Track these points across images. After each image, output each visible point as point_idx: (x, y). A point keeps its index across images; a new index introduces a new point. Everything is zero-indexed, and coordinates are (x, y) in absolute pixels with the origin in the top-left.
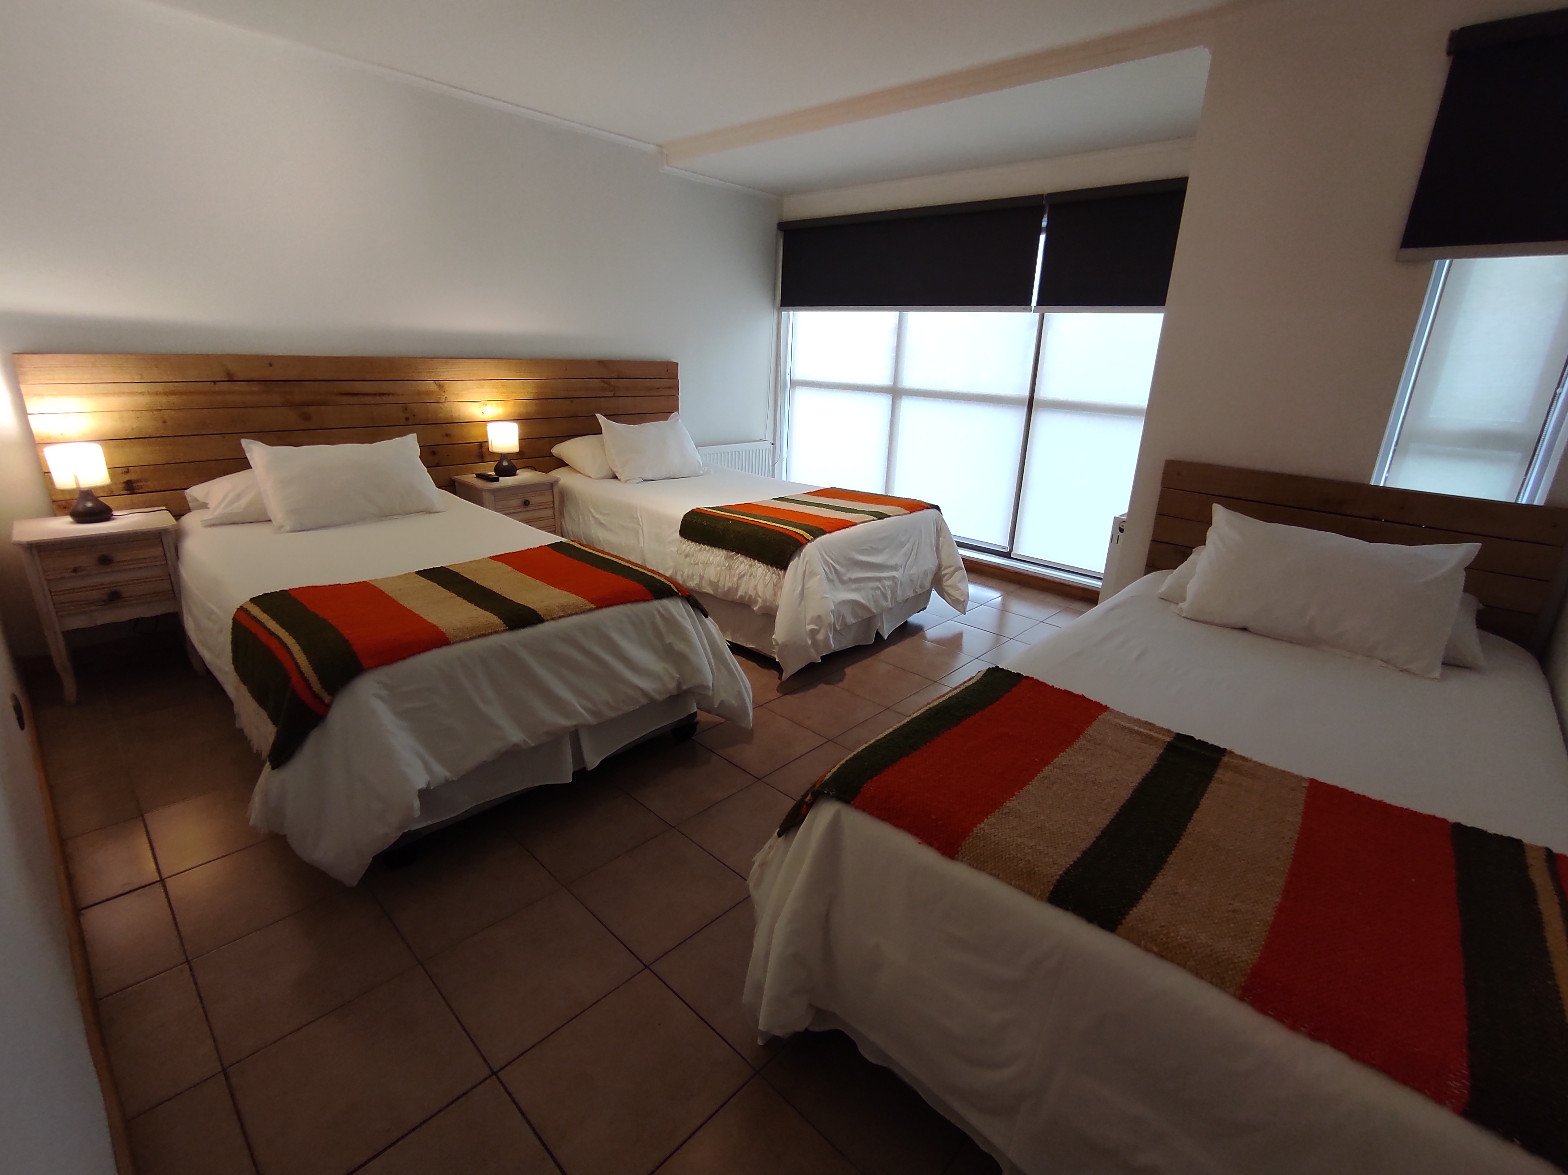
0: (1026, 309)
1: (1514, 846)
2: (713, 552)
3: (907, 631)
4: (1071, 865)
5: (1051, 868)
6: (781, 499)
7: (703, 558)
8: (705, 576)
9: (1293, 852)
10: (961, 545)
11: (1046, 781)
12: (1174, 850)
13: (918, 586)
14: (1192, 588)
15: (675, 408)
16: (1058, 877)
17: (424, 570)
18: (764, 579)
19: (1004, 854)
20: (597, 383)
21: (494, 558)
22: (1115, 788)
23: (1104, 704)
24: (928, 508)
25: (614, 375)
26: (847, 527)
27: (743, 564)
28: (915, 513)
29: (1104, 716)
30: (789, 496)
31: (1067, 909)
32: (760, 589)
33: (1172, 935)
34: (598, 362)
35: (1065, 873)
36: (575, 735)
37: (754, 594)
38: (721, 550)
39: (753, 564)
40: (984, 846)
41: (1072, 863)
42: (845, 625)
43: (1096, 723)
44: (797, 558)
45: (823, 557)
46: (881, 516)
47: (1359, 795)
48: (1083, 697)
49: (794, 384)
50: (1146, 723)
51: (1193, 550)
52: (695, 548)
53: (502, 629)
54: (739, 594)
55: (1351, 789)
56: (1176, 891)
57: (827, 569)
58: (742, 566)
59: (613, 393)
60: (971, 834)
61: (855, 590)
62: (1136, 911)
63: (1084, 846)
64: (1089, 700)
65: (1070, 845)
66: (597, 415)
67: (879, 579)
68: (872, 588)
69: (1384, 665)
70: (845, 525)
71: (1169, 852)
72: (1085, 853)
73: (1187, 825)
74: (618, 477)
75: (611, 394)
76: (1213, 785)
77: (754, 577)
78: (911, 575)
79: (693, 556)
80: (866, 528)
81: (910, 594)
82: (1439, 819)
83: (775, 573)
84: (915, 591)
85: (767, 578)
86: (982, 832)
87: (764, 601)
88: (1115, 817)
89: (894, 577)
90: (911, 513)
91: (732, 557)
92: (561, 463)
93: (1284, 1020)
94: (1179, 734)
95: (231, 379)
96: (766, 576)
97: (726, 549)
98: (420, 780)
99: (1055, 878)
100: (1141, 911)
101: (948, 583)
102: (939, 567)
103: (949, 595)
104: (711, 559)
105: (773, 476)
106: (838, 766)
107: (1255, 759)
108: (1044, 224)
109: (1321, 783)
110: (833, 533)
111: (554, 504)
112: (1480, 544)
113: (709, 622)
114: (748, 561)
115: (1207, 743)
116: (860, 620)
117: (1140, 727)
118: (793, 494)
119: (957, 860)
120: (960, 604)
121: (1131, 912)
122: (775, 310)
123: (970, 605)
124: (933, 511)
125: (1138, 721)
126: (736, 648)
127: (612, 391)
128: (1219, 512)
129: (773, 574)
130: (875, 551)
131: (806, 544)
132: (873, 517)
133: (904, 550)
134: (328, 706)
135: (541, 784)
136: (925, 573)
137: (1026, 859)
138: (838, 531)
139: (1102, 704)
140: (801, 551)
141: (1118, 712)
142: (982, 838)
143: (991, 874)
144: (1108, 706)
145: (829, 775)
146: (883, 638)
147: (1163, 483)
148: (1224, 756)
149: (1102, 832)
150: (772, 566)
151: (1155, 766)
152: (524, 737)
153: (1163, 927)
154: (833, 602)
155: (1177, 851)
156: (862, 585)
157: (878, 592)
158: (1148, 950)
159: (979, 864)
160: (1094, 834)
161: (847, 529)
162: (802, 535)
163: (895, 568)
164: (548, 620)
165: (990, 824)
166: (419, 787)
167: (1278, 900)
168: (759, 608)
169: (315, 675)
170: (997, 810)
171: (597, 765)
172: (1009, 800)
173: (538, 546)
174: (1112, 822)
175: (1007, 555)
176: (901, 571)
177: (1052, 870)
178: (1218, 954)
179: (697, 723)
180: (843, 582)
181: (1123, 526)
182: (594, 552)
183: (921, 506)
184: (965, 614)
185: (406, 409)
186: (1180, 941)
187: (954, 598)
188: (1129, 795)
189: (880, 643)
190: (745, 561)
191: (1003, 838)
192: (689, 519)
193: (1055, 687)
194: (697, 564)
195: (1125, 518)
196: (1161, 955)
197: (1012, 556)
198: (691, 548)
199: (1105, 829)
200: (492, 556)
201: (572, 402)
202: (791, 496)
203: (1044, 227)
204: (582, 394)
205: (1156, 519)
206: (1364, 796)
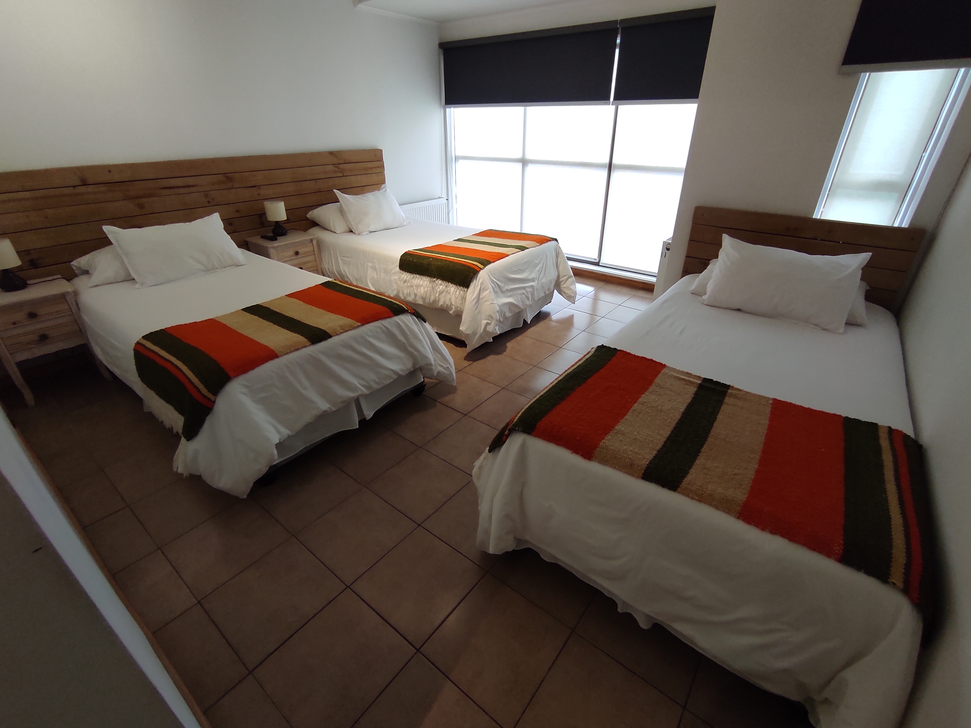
0: (607, 103)
1: (874, 426)
2: (422, 279)
3: (541, 317)
4: (652, 459)
5: (642, 461)
6: (459, 240)
7: (416, 283)
8: (418, 294)
9: (764, 440)
10: (570, 259)
11: (635, 412)
12: (704, 445)
13: (547, 289)
14: (710, 287)
15: (383, 182)
16: (646, 466)
17: (247, 307)
18: (456, 294)
19: (617, 456)
20: (331, 168)
21: (290, 296)
22: (672, 413)
23: (664, 364)
24: (550, 241)
25: (341, 162)
26: (504, 258)
27: (441, 285)
28: (543, 245)
29: (664, 371)
30: (464, 238)
31: (651, 482)
32: (453, 300)
33: (705, 490)
34: (329, 153)
35: (649, 463)
36: (357, 401)
37: (450, 304)
38: (426, 277)
39: (448, 285)
40: (606, 452)
41: (653, 457)
42: (505, 317)
43: (660, 375)
44: (475, 280)
45: (491, 279)
46: (523, 248)
47: (798, 405)
48: (652, 360)
49: (457, 158)
50: (687, 373)
51: (711, 261)
52: (410, 277)
53: (308, 344)
54: (440, 304)
55: (794, 403)
56: (706, 467)
57: (493, 285)
58: (441, 287)
59: (342, 174)
60: (599, 446)
61: (510, 296)
62: (686, 479)
63: (659, 447)
64: (655, 361)
65: (651, 447)
66: (334, 190)
67: (524, 288)
68: (520, 294)
69: (814, 327)
70: (502, 257)
71: (702, 446)
72: (659, 451)
73: (710, 431)
74: (353, 231)
75: (341, 175)
76: (724, 407)
77: (449, 293)
78: (542, 283)
79: (409, 281)
80: (515, 257)
81: (542, 295)
82: (838, 415)
83: (462, 290)
84: (545, 293)
85: (457, 293)
86: (605, 445)
87: (456, 308)
88: (673, 429)
89: (533, 286)
90: (540, 244)
91: (434, 281)
92: (314, 224)
93: (759, 526)
94: (705, 378)
95: (84, 183)
96: (456, 292)
97: (430, 277)
98: (276, 439)
99: (644, 466)
100: (689, 480)
101: (565, 285)
102: (558, 277)
103: (564, 293)
104: (421, 283)
105: (449, 223)
106: (521, 413)
107: (745, 390)
108: (618, 41)
109: (779, 400)
110: (495, 263)
111: (314, 252)
112: (871, 253)
113: (427, 325)
114: (444, 284)
115: (720, 382)
116: (514, 313)
117: (684, 376)
118: (466, 236)
119: (592, 460)
120: (571, 298)
121: (684, 480)
122: (442, 108)
123: (578, 297)
124: (554, 242)
125: (682, 373)
126: (442, 337)
127: (341, 172)
128: (726, 239)
129: (460, 291)
130: (521, 271)
131: (480, 271)
132: (519, 250)
133: (537, 269)
134: (214, 402)
135: (341, 431)
136: (551, 281)
137: (629, 457)
138: (498, 261)
139: (662, 364)
140: (477, 276)
141: (672, 367)
142: (605, 448)
143: (611, 467)
144: (666, 364)
145: (517, 418)
146: (527, 323)
147: (693, 221)
148: (729, 389)
149: (667, 439)
150: (460, 286)
151: (693, 398)
152: (330, 406)
153: (700, 486)
154: (498, 305)
155: (706, 445)
156: (514, 292)
157: (524, 296)
158: (692, 498)
159: (604, 461)
160: (663, 440)
161: (503, 259)
162: (477, 266)
163: (533, 280)
164: (334, 336)
165: (608, 440)
166: (276, 443)
167: (757, 467)
168: (454, 312)
169: (201, 384)
170: (611, 431)
171: (371, 416)
172: (617, 425)
173: (315, 285)
174: (672, 432)
175: (597, 264)
176: (536, 282)
177: (643, 462)
178: (727, 497)
179: (425, 385)
180: (502, 292)
181: (668, 246)
182: (351, 287)
183: (546, 240)
184: (574, 304)
185: (207, 196)
186: (708, 493)
187: (568, 295)
188: (680, 417)
189: (526, 326)
190: (443, 284)
191: (616, 447)
192: (404, 258)
193: (636, 355)
194: (412, 286)
195: (671, 242)
196: (700, 501)
197: (600, 265)
198: (407, 277)
199: (669, 436)
200: (287, 294)
201: (316, 182)
202: (465, 237)
203: (618, 44)
204: (322, 176)
205: (689, 243)
206: (801, 406)
